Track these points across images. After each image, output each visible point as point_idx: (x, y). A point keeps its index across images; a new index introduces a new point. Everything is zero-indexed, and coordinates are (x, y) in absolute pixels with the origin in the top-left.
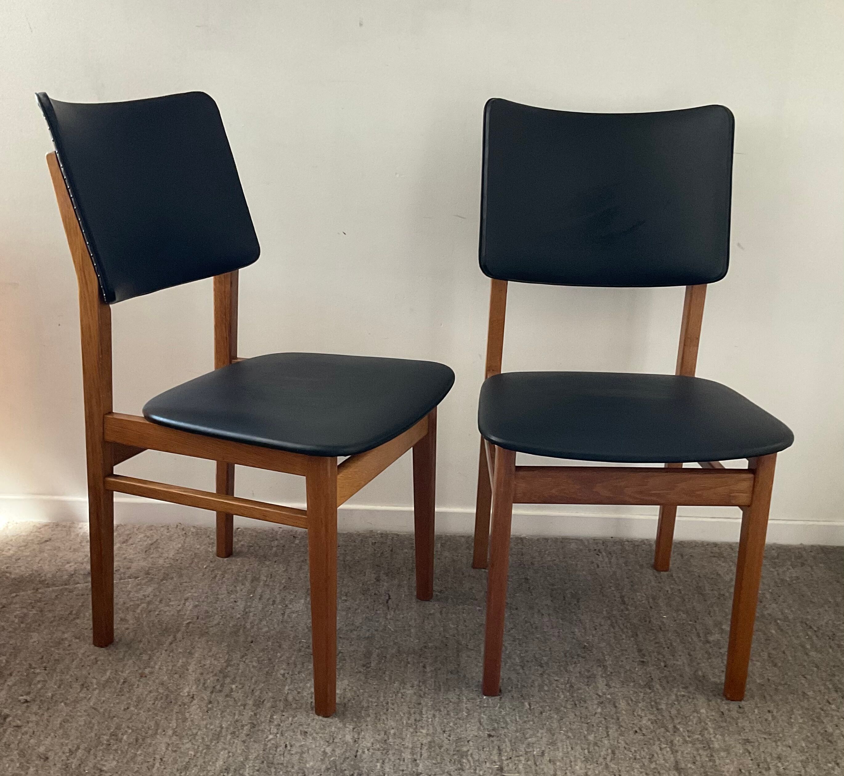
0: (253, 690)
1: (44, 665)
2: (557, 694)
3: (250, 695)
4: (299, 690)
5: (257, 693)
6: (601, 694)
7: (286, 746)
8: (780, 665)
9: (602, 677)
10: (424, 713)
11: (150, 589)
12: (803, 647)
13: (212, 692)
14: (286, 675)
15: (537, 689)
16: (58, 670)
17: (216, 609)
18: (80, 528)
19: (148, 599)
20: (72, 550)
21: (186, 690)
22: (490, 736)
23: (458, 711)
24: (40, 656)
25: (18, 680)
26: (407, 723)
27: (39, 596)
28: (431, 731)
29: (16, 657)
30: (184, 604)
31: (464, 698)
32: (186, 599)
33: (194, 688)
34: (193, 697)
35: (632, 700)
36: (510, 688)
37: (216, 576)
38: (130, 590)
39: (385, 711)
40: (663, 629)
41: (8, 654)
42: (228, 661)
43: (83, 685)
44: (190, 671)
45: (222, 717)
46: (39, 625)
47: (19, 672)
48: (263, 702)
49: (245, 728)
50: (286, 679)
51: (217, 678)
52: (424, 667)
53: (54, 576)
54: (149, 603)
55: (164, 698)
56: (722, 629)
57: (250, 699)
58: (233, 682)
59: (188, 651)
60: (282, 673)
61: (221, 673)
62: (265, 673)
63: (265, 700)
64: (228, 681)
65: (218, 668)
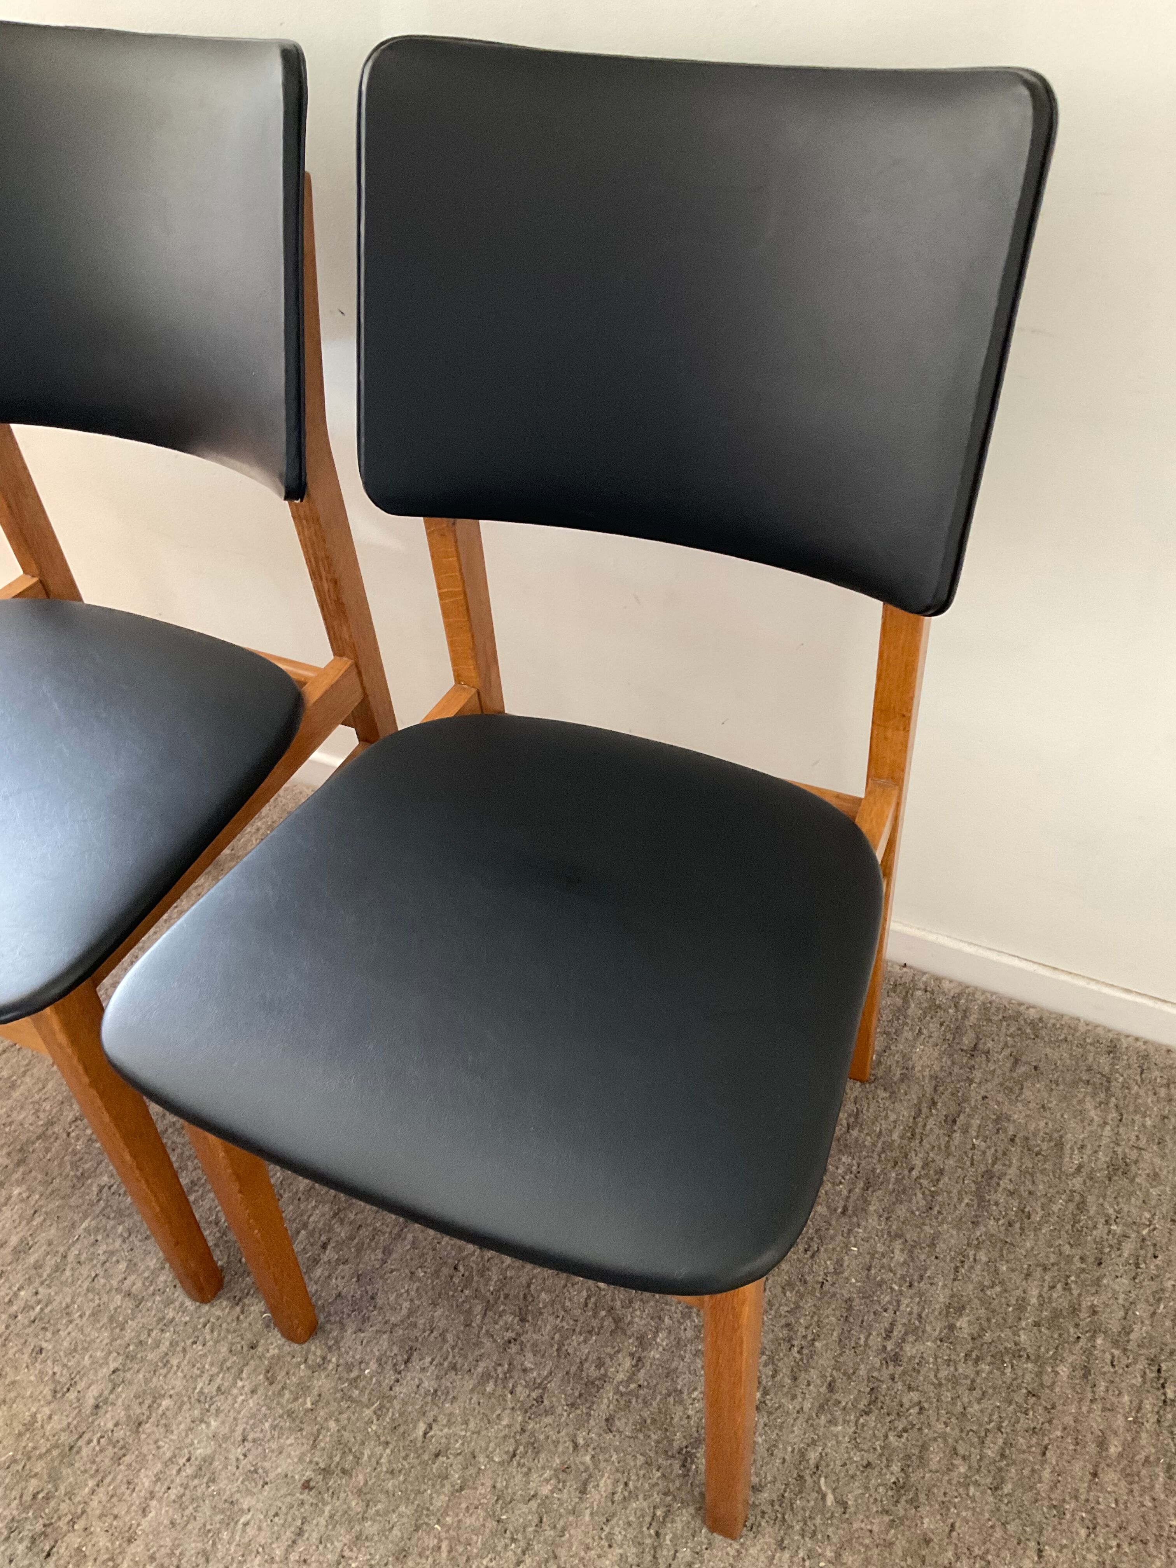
0: (35, 1212)
2: (498, 1412)
3: (24, 1223)
4: (99, 1238)
6: (581, 1441)
8: (1008, 1488)
9: (617, 1391)
10: (244, 1375)
12: (1102, 1444)
15: (470, 1384)
22: (307, 1486)
23: (303, 1389)
26: (201, 1392)
28: (225, 1430)
31: (334, 1360)
35: (626, 1484)
36: (428, 1359)
39: (189, 1342)
40: (827, 1286)
42: (49, 1124)
52: (324, 1246)
56: (952, 1327)
57: (18, 1233)
58: (23, 1179)
59: (14, 1078)
60: (103, 1183)
61: (21, 1150)
62: (79, 1173)
63: (36, 1243)
64: (17, 1175)
65: (23, 1138)
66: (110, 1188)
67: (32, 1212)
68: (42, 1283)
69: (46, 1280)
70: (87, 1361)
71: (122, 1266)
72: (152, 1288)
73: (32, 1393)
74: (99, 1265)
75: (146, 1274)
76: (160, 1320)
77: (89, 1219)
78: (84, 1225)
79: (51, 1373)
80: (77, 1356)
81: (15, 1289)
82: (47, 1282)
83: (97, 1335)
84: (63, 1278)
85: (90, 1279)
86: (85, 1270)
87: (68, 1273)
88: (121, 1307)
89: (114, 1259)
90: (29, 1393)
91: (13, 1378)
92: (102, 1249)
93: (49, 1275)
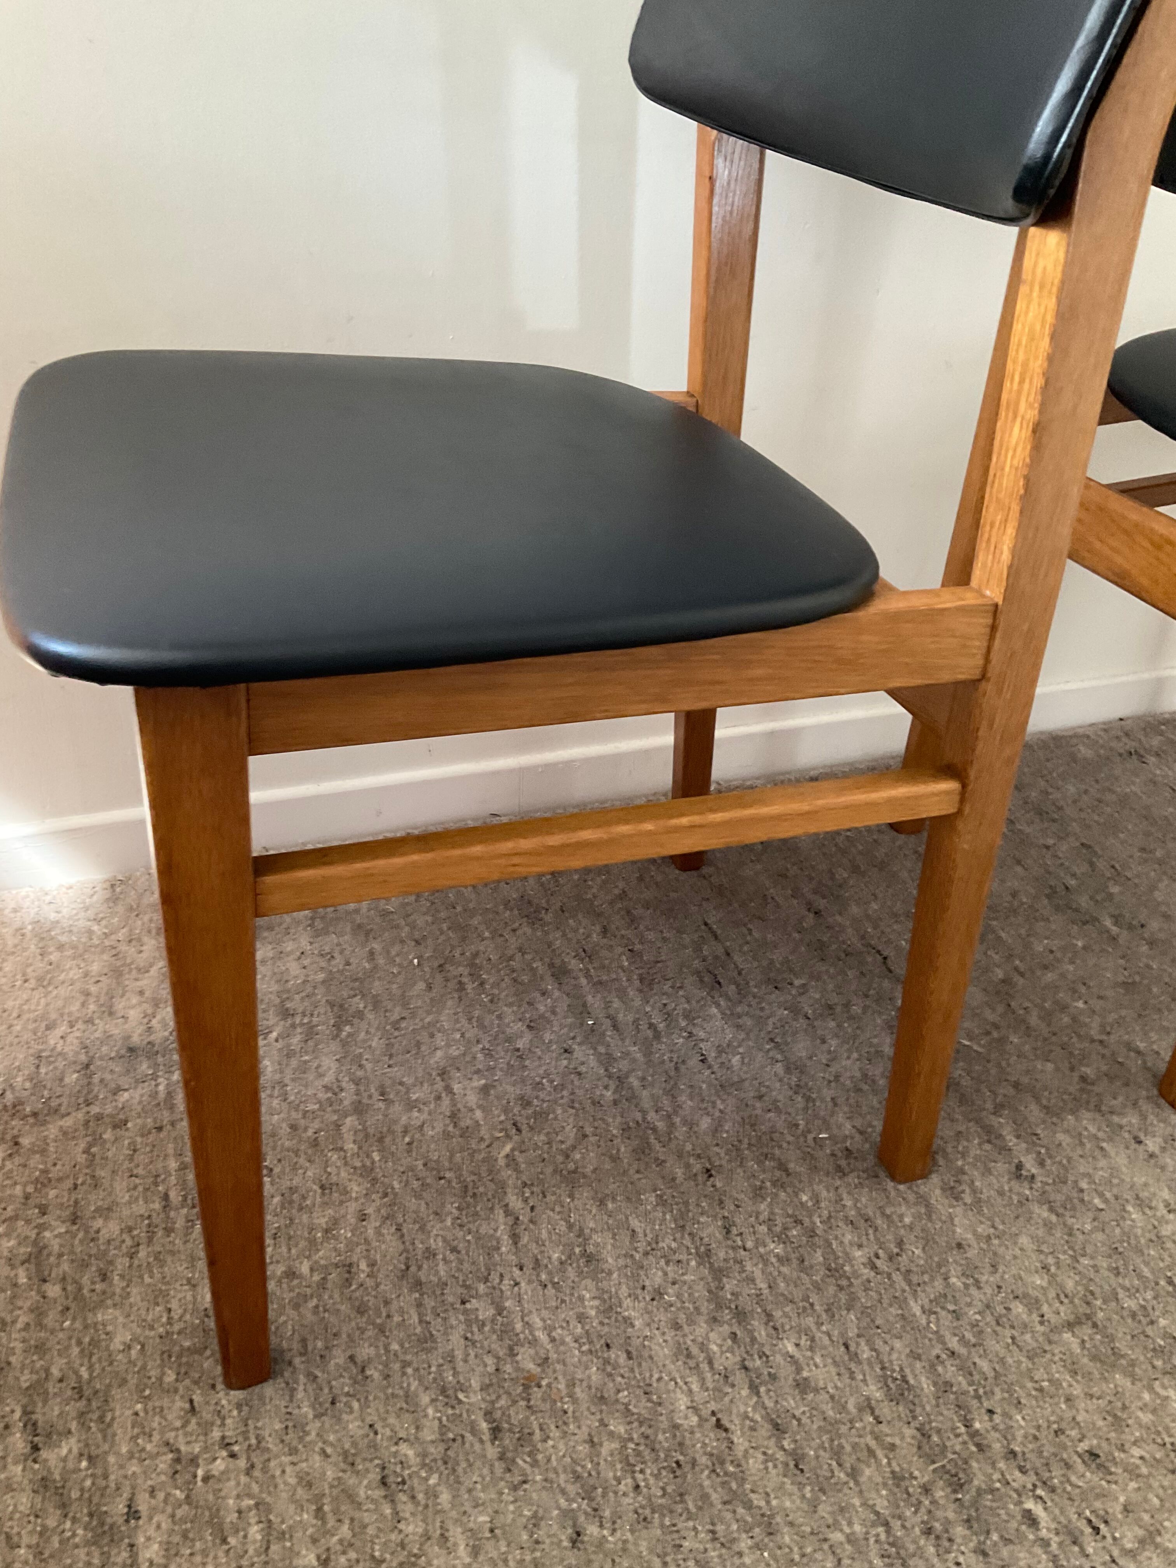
0: (847, 1346)
1: (216, 1434)
3: (853, 1366)
5: (866, 1354)
7: (1096, 1530)
11: (329, 1063)
13: (754, 1389)
14: (878, 1263)
16: (271, 1443)
17: (538, 1086)
18: (15, 911)
19: (348, 1097)
20: (32, 983)
21: (682, 1402)
24: (181, 1404)
25: (171, 1532)
27: (35, 1161)
29: (106, 1427)
30: (449, 1089)
32: (443, 1073)
33: (695, 1387)
34: (719, 1425)
37: (461, 987)
38: (277, 1076)
41: (74, 1426)
42: (705, 1256)
43: (384, 1482)
44: (637, 1323)
45: (854, 1474)
46: (104, 1277)
47: (152, 1492)
48: (904, 1380)
49: (939, 1494)
50: (889, 1276)
51: (726, 1329)
52: (1138, 1140)
53: (38, 1085)
54: (359, 1109)
55: (647, 1454)
57: (864, 1380)
58: (775, 1329)
59: (577, 1250)
60: (864, 1260)
61: (719, 1307)
62: (823, 1272)
63: (902, 1369)
64: (762, 1333)
65: (701, 1291)
66: (877, 1257)
67: (842, 1349)
68: (978, 1397)
69: (976, 1391)
70: (1146, 1418)
71: (1018, 1308)
72: (1076, 1301)
73: (1157, 1496)
74: (998, 1329)
75: (1052, 1294)
76: (1133, 1315)
77: (912, 1303)
78: (917, 1310)
79: (1139, 1462)
80: (1130, 1422)
81: (963, 1429)
82: (981, 1391)
83: (1112, 1386)
84: (991, 1374)
85: (1013, 1348)
86: (992, 1345)
87: (984, 1365)
88: (1083, 1341)
89: (1000, 1309)
90: (1156, 1501)
91: (1119, 1508)
92: (972, 1314)
93: (971, 1384)
